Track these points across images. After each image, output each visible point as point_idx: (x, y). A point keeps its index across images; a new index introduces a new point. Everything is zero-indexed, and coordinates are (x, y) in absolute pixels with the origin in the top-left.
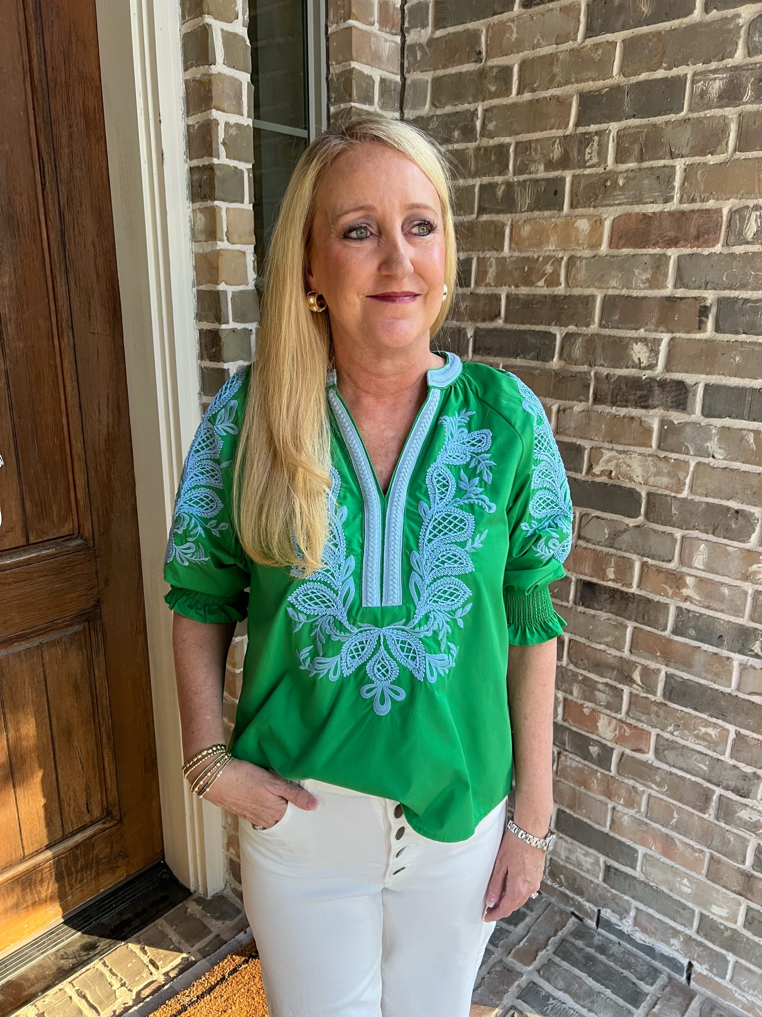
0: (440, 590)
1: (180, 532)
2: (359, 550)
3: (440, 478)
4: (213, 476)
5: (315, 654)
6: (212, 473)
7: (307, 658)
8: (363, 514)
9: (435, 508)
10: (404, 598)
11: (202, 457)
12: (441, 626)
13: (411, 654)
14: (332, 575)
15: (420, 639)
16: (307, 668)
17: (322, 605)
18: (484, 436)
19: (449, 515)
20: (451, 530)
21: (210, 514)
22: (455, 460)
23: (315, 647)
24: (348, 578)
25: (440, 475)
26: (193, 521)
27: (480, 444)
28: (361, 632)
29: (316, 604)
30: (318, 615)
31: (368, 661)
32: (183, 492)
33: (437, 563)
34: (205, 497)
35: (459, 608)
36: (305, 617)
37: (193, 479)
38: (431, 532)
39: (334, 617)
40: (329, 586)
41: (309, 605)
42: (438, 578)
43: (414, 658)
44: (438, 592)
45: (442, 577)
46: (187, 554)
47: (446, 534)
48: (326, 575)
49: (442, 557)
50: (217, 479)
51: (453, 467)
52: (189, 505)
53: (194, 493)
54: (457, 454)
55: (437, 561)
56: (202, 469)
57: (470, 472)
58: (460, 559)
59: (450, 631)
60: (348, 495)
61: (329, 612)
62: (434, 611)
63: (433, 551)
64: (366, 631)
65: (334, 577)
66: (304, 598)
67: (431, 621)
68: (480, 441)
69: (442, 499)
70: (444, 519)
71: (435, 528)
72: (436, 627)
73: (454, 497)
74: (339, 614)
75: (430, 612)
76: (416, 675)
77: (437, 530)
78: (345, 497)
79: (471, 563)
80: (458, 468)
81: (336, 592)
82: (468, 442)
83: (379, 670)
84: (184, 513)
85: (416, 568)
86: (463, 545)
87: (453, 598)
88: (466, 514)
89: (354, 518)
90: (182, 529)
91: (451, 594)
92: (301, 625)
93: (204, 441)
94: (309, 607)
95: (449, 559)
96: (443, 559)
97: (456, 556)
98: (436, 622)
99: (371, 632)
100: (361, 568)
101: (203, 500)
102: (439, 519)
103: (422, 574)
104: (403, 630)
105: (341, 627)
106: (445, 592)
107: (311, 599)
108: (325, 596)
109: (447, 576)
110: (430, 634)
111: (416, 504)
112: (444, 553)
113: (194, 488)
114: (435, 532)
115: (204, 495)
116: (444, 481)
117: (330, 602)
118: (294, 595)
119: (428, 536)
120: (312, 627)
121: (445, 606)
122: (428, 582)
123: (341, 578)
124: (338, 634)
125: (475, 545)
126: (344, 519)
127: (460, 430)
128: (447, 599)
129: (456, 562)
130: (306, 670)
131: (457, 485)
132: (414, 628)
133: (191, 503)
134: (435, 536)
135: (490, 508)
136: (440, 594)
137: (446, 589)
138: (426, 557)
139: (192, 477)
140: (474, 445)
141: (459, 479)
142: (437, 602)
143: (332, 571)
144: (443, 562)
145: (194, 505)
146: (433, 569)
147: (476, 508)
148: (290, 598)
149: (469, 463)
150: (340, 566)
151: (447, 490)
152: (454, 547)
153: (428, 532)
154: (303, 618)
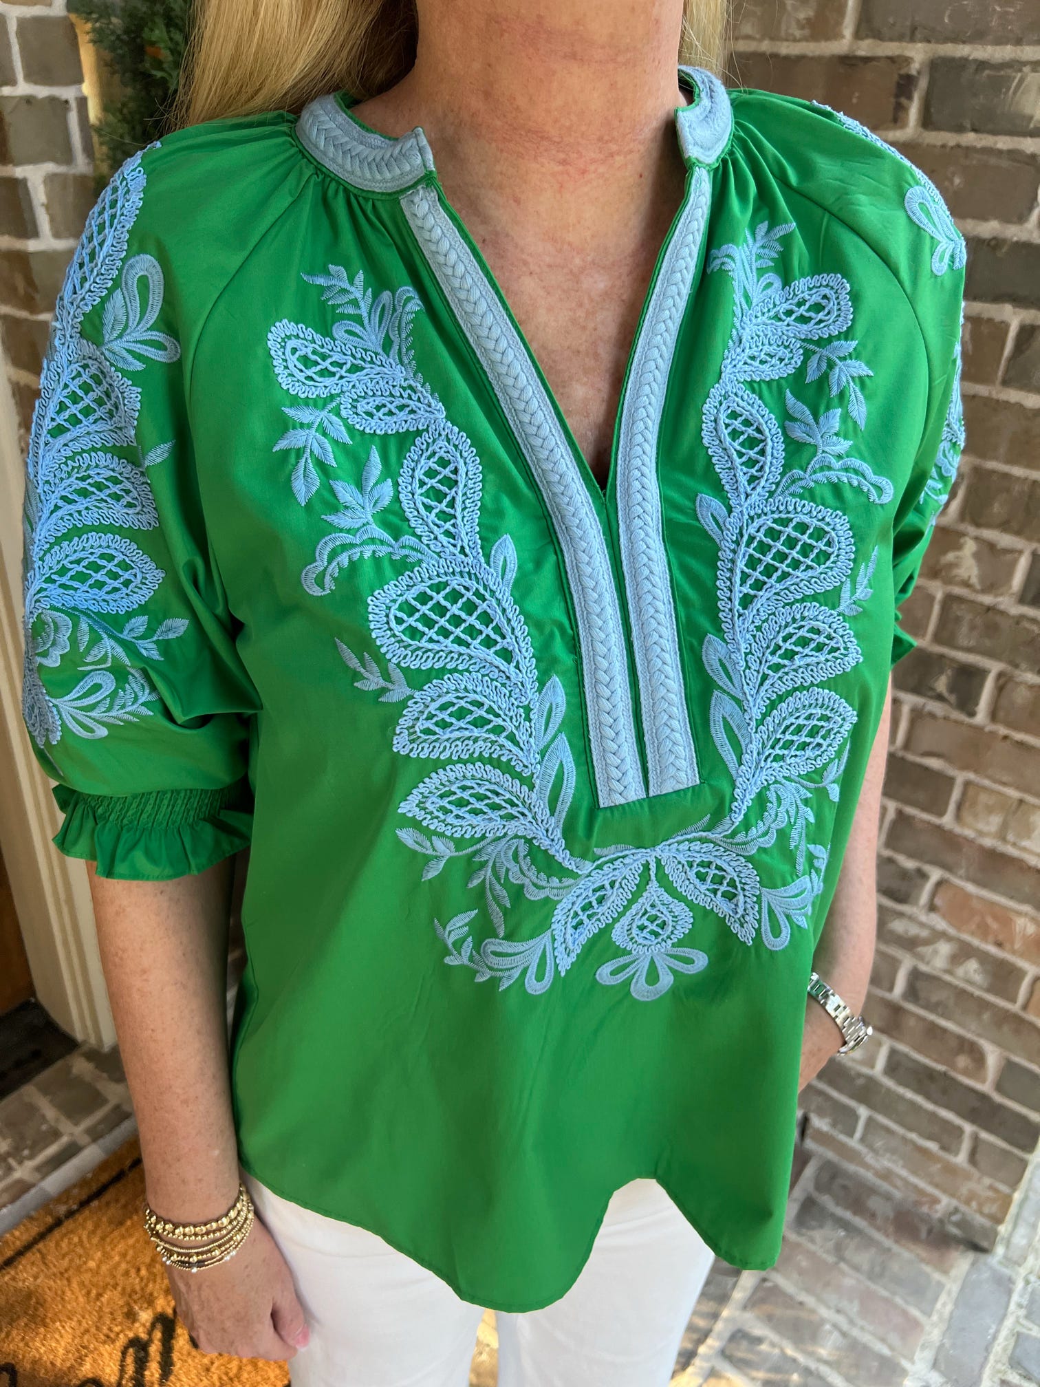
0: (787, 727)
1: (53, 661)
2: (567, 659)
3: (737, 423)
4: (117, 498)
5: (483, 931)
6: (116, 489)
7: (463, 940)
8: (559, 552)
9: (743, 507)
10: (700, 764)
11: (77, 446)
12: (793, 813)
13: (723, 888)
14: (512, 738)
15: (749, 859)
16: (466, 961)
17: (492, 814)
18: (827, 291)
19: (785, 522)
20: (796, 564)
21: (125, 602)
22: (765, 367)
23: (485, 915)
24: (555, 737)
25: (734, 415)
26: (84, 626)
27: (821, 316)
28: (600, 867)
29: (476, 812)
30: (484, 837)
31: (615, 920)
32: (36, 553)
33: (776, 660)
34: (102, 556)
35: (831, 760)
36: (452, 844)
37: (60, 513)
38: (745, 577)
39: (529, 841)
40: (507, 768)
41: (457, 817)
42: (781, 699)
43: (730, 897)
44: (784, 732)
45: (790, 693)
46: (92, 707)
47: (785, 575)
48: (493, 742)
49: (785, 640)
50: (129, 505)
51: (764, 386)
52: (62, 586)
53: (69, 550)
54: (766, 348)
55: (773, 653)
56: (83, 479)
57: (810, 392)
58: (830, 637)
59: (812, 820)
60: (506, 502)
61: (513, 827)
62: (776, 782)
63: (759, 628)
64: (612, 861)
65: (517, 744)
66: (445, 803)
67: (772, 807)
68: (818, 308)
69: (753, 479)
70: (773, 534)
71: (752, 563)
72: (782, 823)
73: (787, 467)
74: (541, 834)
75: (767, 788)
76: (735, 928)
77: (761, 568)
78: (499, 513)
79: (854, 646)
80: (776, 386)
81: (529, 783)
82: (789, 313)
83: (642, 928)
84: (53, 608)
85: (722, 681)
86: (830, 599)
87: (819, 740)
88: (827, 513)
89: (538, 564)
90: (56, 653)
91: (813, 732)
92: (442, 864)
93: (75, 399)
94: (456, 822)
95: (804, 642)
96: (788, 645)
97: (818, 632)
98: (782, 809)
99: (627, 861)
100: (583, 706)
101: (98, 568)
102: (760, 535)
103: (740, 696)
104: (703, 841)
105: (548, 865)
106: (799, 729)
107: (461, 803)
108: (497, 794)
109: (802, 688)
110: (770, 841)
111: (688, 503)
112: (790, 630)
113: (67, 537)
114: (757, 574)
115: (98, 552)
116: (750, 431)
117: (513, 805)
118: (414, 798)
119: (740, 590)
120: (471, 866)
121: (799, 763)
122: (756, 713)
123: (535, 745)
124: (544, 883)
125: (859, 594)
126: (512, 575)
127: (763, 282)
128: (804, 746)
129: (819, 648)
130: (462, 966)
131: (785, 433)
132: (733, 835)
133: (64, 580)
134: (759, 585)
135: (879, 489)
136: (788, 737)
137: (801, 721)
138: (743, 647)
139: (57, 508)
140: (803, 320)
141: (786, 418)
142: (783, 758)
143: (510, 727)
144: (790, 655)
145: (75, 584)
146: (765, 677)
147: (848, 494)
148: (408, 807)
149: (801, 371)
150: (528, 710)
151: (762, 452)
152: (812, 610)
153: (737, 579)
154: (444, 849)
